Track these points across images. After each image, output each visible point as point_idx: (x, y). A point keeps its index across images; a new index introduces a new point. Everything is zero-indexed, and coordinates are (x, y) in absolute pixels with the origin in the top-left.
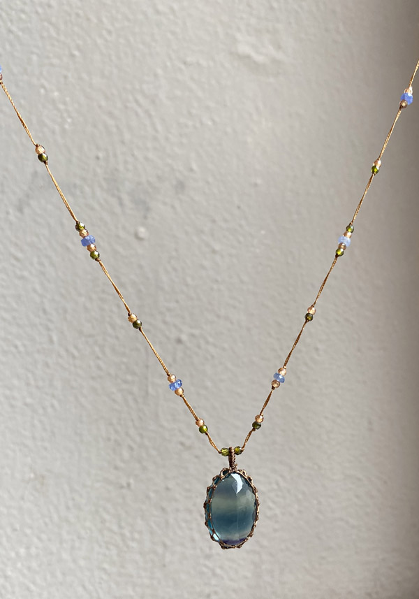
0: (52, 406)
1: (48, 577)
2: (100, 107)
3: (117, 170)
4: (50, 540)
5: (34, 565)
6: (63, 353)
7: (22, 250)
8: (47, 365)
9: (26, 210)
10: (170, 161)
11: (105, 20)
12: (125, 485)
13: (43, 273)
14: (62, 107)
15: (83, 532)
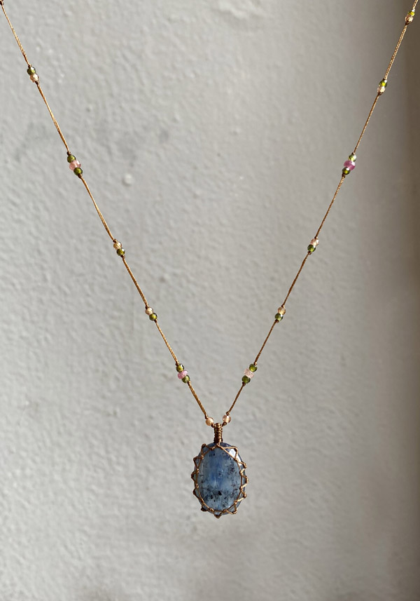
0: (46, 339)
1: (42, 496)
2: (91, 63)
3: (106, 121)
4: (43, 462)
5: (29, 484)
6: (56, 290)
7: (19, 196)
8: (41, 301)
9: (23, 159)
10: (154, 112)
12: (112, 413)
13: (38, 217)
14: (55, 63)
15: (73, 456)
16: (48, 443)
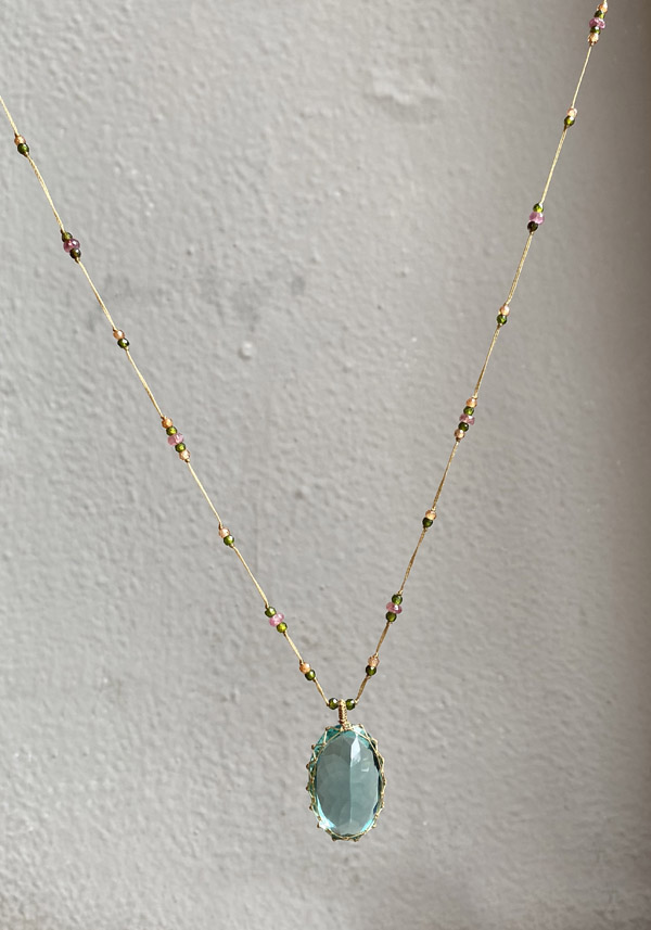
0: (132, 586)
1: (127, 822)
2: (191, 184)
3: (213, 267)
4: (128, 770)
5: (109, 803)
6: (146, 514)
7: (93, 380)
8: (125, 530)
10: (283, 250)
11: (195, 69)
12: (228, 697)
13: (120, 409)
14: (141, 188)
15: (172, 761)
16: (137, 742)
